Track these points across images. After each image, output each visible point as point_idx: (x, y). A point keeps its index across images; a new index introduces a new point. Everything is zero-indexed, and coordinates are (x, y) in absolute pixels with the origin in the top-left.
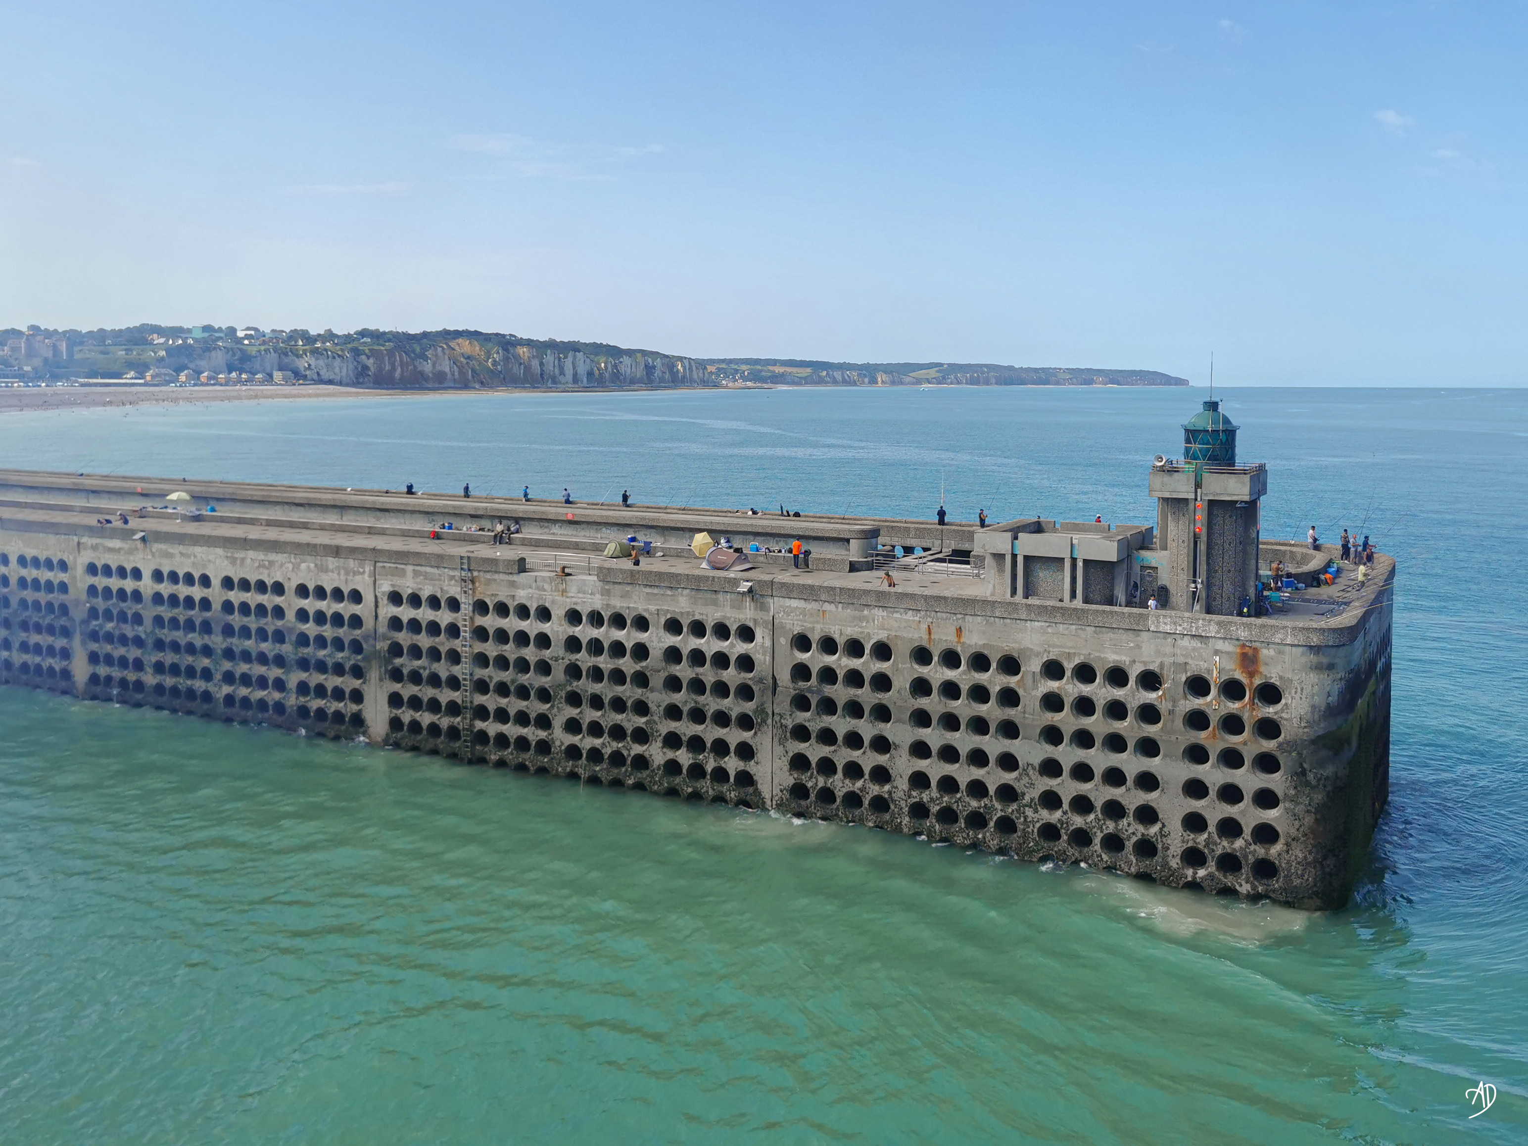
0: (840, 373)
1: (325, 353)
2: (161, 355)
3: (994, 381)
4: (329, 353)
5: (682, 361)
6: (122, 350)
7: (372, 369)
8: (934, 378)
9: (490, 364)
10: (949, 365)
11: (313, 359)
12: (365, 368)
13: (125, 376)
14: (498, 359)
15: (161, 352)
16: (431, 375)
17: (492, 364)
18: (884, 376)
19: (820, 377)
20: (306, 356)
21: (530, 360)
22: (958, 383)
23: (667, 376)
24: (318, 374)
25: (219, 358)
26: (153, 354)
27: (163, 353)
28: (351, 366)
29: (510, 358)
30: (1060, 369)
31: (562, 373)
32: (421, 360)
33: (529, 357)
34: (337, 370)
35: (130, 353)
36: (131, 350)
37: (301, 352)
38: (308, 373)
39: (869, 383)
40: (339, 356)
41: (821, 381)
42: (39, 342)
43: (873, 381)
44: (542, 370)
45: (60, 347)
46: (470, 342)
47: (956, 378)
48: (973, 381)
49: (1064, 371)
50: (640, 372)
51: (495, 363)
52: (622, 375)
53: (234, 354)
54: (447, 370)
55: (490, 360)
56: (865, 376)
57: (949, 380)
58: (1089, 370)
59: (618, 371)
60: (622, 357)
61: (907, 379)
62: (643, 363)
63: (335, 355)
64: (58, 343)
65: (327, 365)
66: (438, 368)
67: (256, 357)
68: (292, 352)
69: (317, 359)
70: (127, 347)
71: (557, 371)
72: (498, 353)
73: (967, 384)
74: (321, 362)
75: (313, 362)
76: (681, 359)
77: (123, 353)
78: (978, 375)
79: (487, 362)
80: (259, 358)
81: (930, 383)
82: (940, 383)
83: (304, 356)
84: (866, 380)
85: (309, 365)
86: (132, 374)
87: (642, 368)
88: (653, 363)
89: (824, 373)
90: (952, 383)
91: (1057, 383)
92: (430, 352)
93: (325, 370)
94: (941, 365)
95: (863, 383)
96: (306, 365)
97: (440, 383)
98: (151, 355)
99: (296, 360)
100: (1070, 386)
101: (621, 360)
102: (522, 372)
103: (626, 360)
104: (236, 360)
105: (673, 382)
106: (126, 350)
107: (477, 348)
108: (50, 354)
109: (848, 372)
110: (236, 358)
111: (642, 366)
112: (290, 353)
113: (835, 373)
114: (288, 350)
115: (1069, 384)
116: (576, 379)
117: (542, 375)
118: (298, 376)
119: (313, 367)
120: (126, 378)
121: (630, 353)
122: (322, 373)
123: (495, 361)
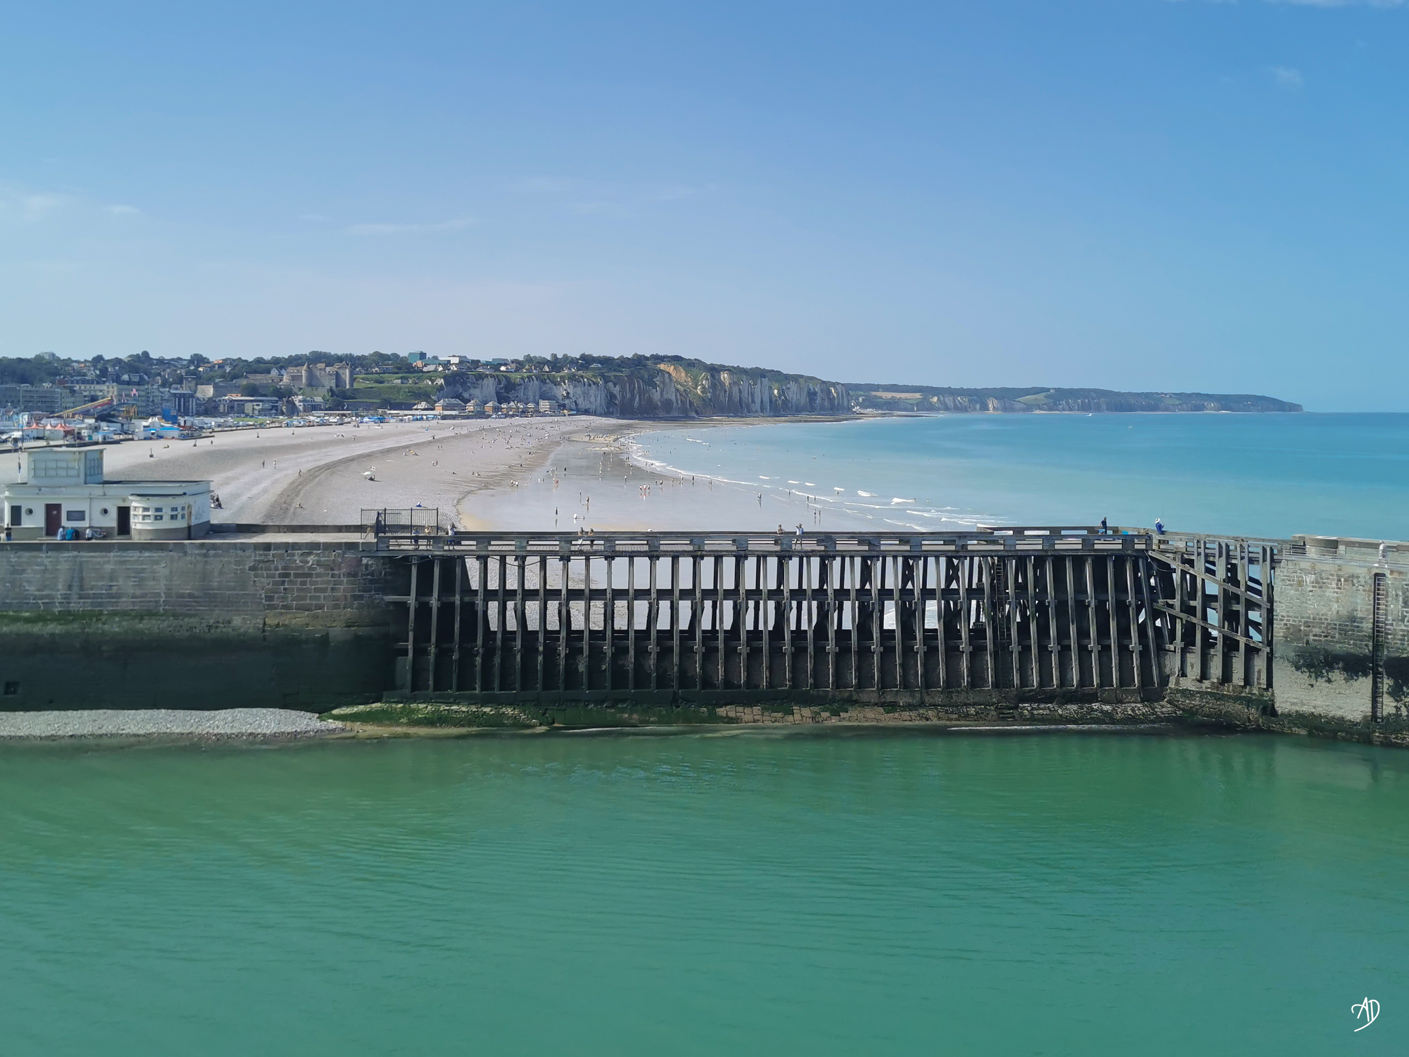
0: (951, 398)
1: (582, 380)
2: (439, 383)
3: (1104, 406)
4: (585, 380)
5: (835, 387)
6: (397, 379)
7: (618, 397)
8: (1045, 404)
9: (699, 392)
10: (1056, 390)
11: (571, 387)
12: (612, 396)
13: (415, 407)
14: (707, 386)
15: (439, 380)
16: (660, 404)
17: (702, 392)
18: (995, 402)
19: (931, 403)
20: (565, 384)
21: (731, 388)
22: (1071, 410)
23: (826, 403)
24: (576, 404)
25: (490, 386)
26: (430, 383)
27: (441, 381)
28: (603, 395)
29: (716, 385)
30: (1166, 394)
31: (753, 401)
32: (651, 388)
33: (730, 384)
34: (592, 399)
35: (406, 381)
36: (407, 378)
37: (559, 380)
38: (567, 402)
39: (981, 409)
40: (594, 383)
41: (931, 408)
42: (320, 369)
43: (985, 408)
44: (740, 398)
45: (343, 376)
46: (675, 368)
47: (1067, 403)
48: (1085, 408)
49: (1170, 396)
50: (804, 400)
51: (704, 389)
52: (789, 402)
53: (500, 382)
54: (673, 398)
55: (699, 387)
56: (976, 402)
57: (1061, 407)
58: (1198, 395)
59: (786, 397)
60: (789, 383)
61: (1018, 406)
62: (806, 390)
63: (591, 382)
64: (341, 372)
65: (584, 393)
66: (666, 396)
67: (521, 385)
68: (550, 380)
69: (575, 387)
70: (401, 375)
71: (750, 400)
72: (707, 379)
73: (1078, 410)
74: (579, 390)
75: (571, 391)
76: (834, 385)
77: (399, 381)
78: (1089, 401)
79: (696, 389)
80: (523, 387)
81: (1040, 409)
82: (1050, 409)
83: (563, 384)
84: (978, 406)
85: (568, 393)
86: (423, 405)
87: (805, 394)
88: (814, 389)
89: (935, 399)
90: (1063, 410)
91: (1167, 409)
92: (658, 378)
93: (582, 398)
94: (1048, 390)
95: (975, 409)
96: (564, 393)
97: (668, 412)
98: (428, 384)
99: (554, 387)
100: (1180, 412)
101: (788, 386)
102: (727, 399)
103: (793, 386)
104: (501, 388)
105: (831, 409)
106: (401, 378)
107: (683, 374)
108: (333, 383)
109: (959, 398)
110: (502, 386)
111: (805, 393)
112: (548, 381)
113: (946, 400)
114: (546, 377)
115: (1179, 410)
116: (762, 409)
117: (740, 402)
118: (560, 407)
119: (571, 395)
120: (417, 409)
121: (796, 378)
122: (580, 401)
123: (704, 388)
